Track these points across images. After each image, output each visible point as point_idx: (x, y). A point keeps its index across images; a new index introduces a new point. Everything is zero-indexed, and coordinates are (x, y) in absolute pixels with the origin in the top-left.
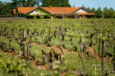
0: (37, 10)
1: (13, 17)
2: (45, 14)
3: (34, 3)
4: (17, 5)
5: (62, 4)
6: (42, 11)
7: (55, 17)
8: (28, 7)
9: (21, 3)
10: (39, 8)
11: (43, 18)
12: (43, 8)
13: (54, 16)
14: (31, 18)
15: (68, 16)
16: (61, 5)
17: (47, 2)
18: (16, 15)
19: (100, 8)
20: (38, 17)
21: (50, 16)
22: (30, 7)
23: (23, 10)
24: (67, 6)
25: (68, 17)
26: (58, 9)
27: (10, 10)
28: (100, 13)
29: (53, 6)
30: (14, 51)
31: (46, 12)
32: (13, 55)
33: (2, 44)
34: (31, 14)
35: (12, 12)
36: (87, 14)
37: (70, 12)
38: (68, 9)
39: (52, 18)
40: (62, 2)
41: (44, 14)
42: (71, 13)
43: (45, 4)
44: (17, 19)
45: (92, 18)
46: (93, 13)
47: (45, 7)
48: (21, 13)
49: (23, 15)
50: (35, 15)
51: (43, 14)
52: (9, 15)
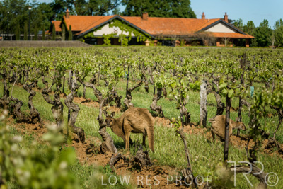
0: (112, 23)
1: (53, 40)
2: (133, 35)
3: (105, 7)
4: (64, 9)
5: (173, 11)
6: (124, 27)
7: (155, 41)
8: (90, 14)
9: (73, 6)
10: (117, 19)
11: (126, 43)
12: (127, 19)
13: (152, 39)
14: (97, 44)
15: (188, 40)
16: (172, 13)
17: (138, 5)
18: (61, 36)
19: (266, 22)
20: (115, 41)
21: (145, 38)
22: (96, 15)
23: (77, 22)
24: (187, 16)
25: (188, 43)
26: (165, 23)
27: (47, 21)
28: (267, 35)
29: (152, 14)
30: (39, 121)
31: (135, 28)
32: (36, 129)
33: (13, 103)
34: (98, 33)
35: (51, 28)
36: (234, 36)
37: (194, 30)
38: (189, 23)
39: (147, 45)
40: (175, 6)
41: (130, 34)
42: (196, 32)
43: (133, 10)
44: (63, 45)
45: (247, 46)
46: (250, 34)
47: (133, 15)
48: (73, 29)
49: (77, 34)
50: (108, 35)
51: (127, 34)
52: (44, 34)
